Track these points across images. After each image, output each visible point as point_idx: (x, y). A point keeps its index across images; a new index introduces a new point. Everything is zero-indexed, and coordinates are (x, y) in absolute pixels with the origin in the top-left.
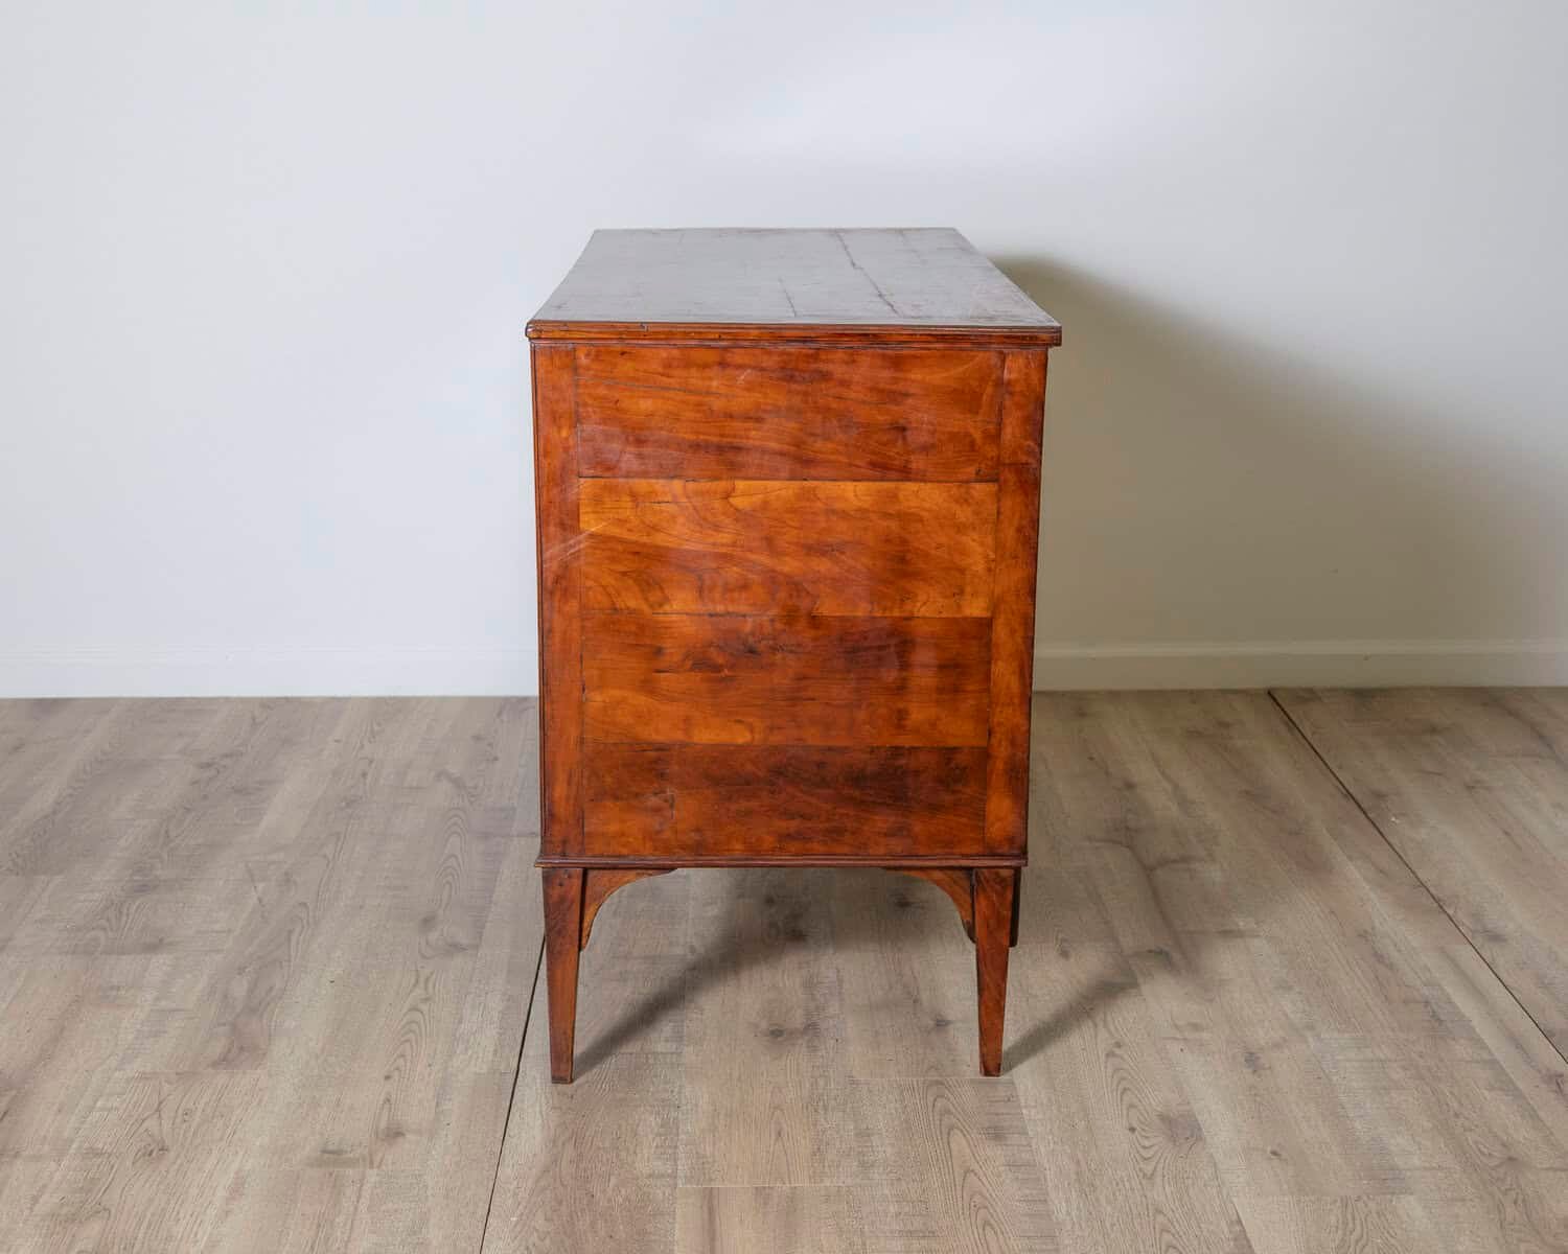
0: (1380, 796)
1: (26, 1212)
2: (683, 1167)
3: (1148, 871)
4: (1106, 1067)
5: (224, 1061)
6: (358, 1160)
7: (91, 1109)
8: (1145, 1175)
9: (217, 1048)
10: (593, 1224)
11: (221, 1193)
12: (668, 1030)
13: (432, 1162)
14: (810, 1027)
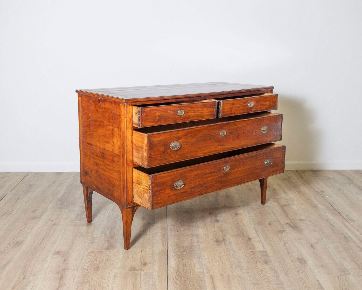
0: (323, 192)
1: (73, 282)
2: (205, 271)
3: (282, 207)
4: (284, 248)
5: (107, 249)
6: (139, 269)
7: (82, 259)
8: (297, 271)
9: (106, 246)
10: (189, 283)
11: (112, 277)
12: (196, 241)
13: (154, 270)
14: (224, 240)
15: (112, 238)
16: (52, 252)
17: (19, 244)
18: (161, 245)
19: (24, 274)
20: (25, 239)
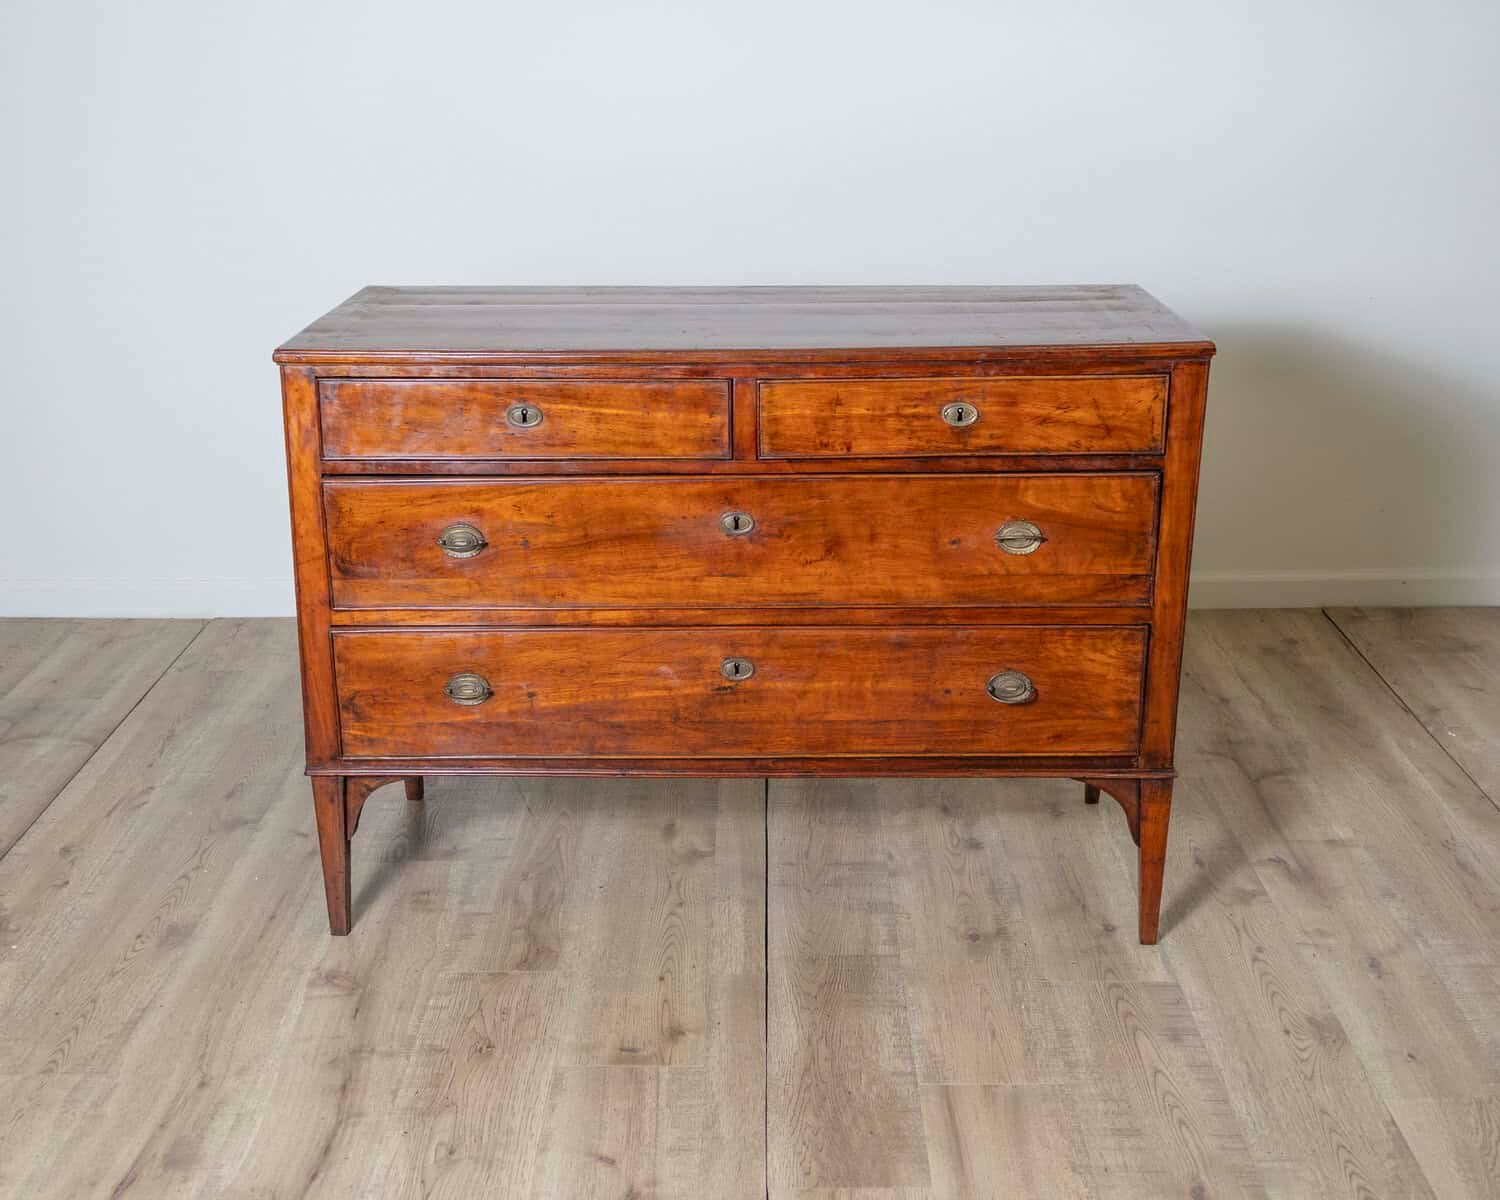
0: (1434, 711)
1: (390, 1106)
2: (919, 1064)
3: (1254, 781)
4: (1253, 971)
5: (525, 964)
6: (650, 1057)
7: (425, 1008)
8: (1306, 1077)
9: (519, 949)
10: (854, 1119)
11: (545, 1090)
12: (883, 932)
13: (711, 1060)
14: (1001, 932)
15: (541, 915)
16: (309, 975)
17: (177, 935)
18: (742, 951)
19: (200, 1068)
20: (201, 915)
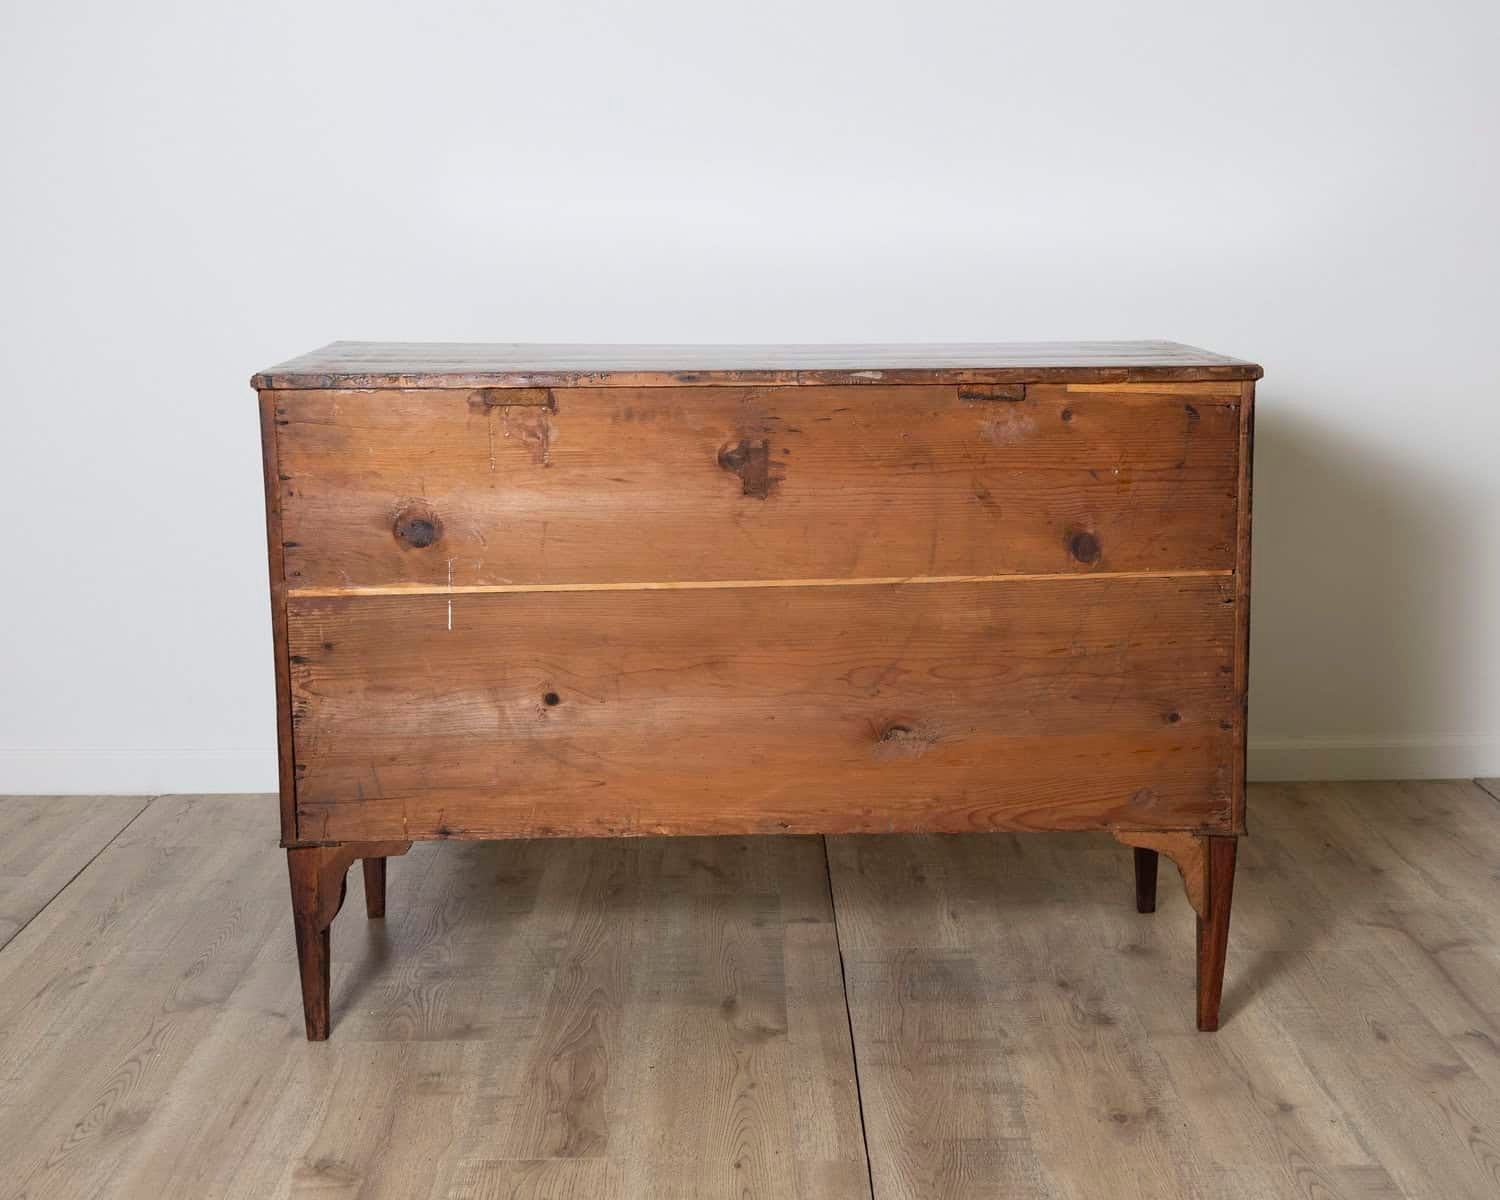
3: (1431, 953)
4: (1473, 1153)
5: (565, 1150)
9: (555, 1136)
12: (1007, 1113)
14: (1152, 1112)
15: (581, 1098)
16: (294, 1165)
17: (127, 1123)
18: (835, 1135)
20: (157, 1101)
